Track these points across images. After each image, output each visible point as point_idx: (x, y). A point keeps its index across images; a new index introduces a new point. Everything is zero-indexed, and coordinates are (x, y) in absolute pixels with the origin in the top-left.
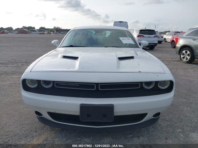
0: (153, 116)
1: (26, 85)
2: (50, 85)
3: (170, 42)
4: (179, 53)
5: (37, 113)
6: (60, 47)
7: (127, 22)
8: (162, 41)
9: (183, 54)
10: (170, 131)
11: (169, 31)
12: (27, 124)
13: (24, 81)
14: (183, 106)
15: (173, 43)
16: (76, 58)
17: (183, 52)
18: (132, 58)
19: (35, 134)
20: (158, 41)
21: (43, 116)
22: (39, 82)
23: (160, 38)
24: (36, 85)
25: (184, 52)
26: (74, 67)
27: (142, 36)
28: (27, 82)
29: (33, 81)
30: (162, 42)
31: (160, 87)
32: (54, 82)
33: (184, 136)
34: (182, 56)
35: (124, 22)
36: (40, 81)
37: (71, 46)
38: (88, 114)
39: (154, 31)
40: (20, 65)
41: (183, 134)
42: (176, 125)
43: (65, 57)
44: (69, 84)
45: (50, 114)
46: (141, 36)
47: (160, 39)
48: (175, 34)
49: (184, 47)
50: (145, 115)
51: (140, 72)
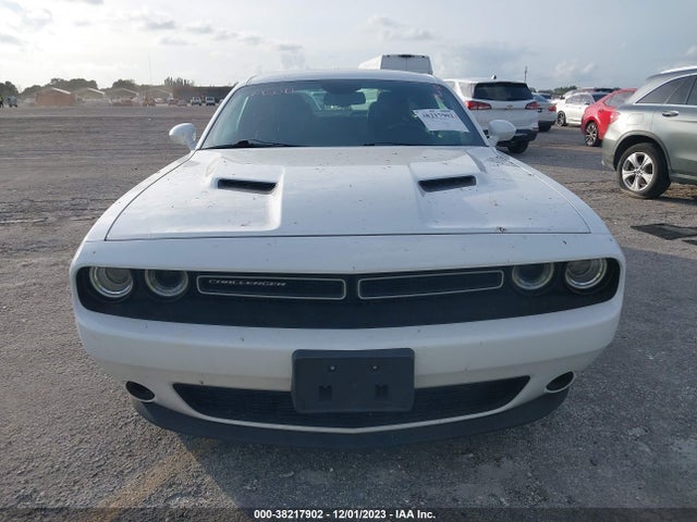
0: (548, 387)
1: (91, 290)
2: (179, 286)
3: (578, 126)
4: (615, 164)
5: (136, 389)
6: (200, 149)
7: (428, 58)
8: (553, 123)
9: (631, 167)
10: (605, 437)
11: (574, 88)
12: (96, 428)
13: (83, 275)
14: (640, 346)
15: (593, 128)
16: (267, 187)
17: (629, 159)
18: (467, 181)
19: (129, 463)
20: (540, 123)
21: (155, 399)
22: (137, 275)
23: (545, 112)
24: (129, 289)
25: (632, 158)
26: (264, 218)
27: (484, 104)
28: (94, 278)
29: (114, 275)
30: (552, 127)
31: (572, 283)
32: (192, 275)
33: (652, 450)
34: (626, 174)
35: (418, 57)
36: (142, 271)
37: (243, 145)
38: (321, 387)
39: (524, 85)
40: (51, 218)
41: (649, 445)
42: (623, 413)
43: (225, 184)
44: (248, 280)
45: (183, 390)
46: (478, 104)
47: (546, 116)
48: (597, 98)
49: (632, 142)
50: (519, 383)
51: (502, 230)
